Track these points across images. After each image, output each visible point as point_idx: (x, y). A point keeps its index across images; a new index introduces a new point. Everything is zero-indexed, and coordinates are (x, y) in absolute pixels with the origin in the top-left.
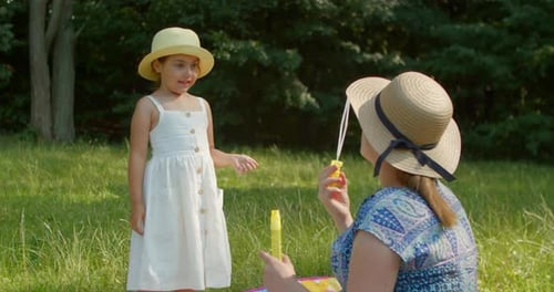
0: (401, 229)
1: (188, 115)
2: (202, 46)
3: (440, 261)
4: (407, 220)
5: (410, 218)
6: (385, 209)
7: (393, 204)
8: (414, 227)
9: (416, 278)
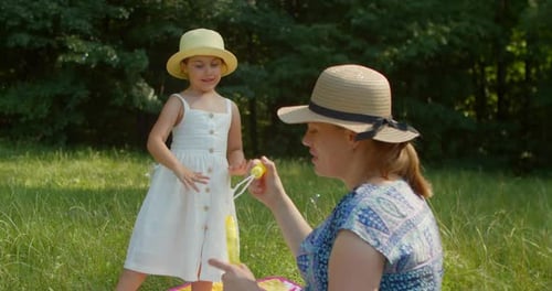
0: (386, 230)
1: (211, 116)
2: (226, 48)
3: (419, 264)
4: (390, 220)
5: (394, 218)
6: (370, 209)
7: (376, 203)
8: (397, 228)
9: (396, 282)
